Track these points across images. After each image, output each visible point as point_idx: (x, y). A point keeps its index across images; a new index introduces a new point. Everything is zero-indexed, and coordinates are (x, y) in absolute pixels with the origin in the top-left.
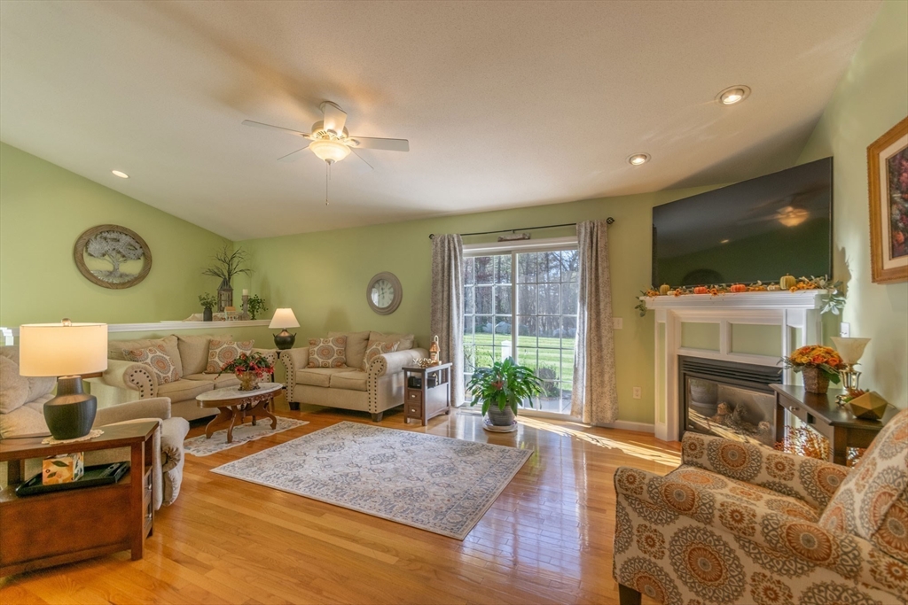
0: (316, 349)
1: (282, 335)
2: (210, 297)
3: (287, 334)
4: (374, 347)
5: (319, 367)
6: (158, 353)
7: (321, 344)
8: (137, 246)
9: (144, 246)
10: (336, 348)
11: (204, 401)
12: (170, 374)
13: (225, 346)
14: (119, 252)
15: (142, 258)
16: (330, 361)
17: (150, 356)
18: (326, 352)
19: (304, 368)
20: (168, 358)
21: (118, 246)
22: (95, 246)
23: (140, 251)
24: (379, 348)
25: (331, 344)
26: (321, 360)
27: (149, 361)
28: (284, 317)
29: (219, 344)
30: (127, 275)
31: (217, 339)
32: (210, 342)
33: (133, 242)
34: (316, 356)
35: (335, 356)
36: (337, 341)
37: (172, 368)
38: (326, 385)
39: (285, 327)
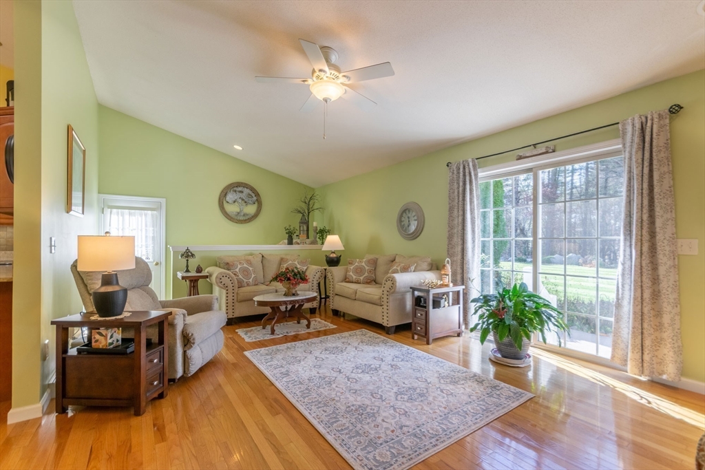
0: (352, 268)
1: (331, 256)
2: (292, 228)
3: (335, 255)
4: (395, 267)
5: (352, 282)
6: (245, 265)
7: (357, 264)
8: (253, 195)
9: (257, 195)
10: (367, 268)
11: (258, 301)
12: (251, 280)
13: (290, 262)
14: (243, 200)
15: (256, 203)
16: (362, 278)
17: (239, 266)
18: (359, 271)
19: (342, 282)
20: (251, 269)
21: (243, 196)
22: (230, 197)
23: (255, 198)
24: (399, 268)
25: (363, 264)
26: (354, 277)
27: (237, 270)
28: (333, 242)
29: (287, 260)
30: (247, 215)
31: (288, 257)
32: (282, 259)
33: (251, 193)
34: (351, 273)
35: (366, 274)
36: (369, 262)
37: (253, 276)
38: (354, 298)
39: (333, 250)
